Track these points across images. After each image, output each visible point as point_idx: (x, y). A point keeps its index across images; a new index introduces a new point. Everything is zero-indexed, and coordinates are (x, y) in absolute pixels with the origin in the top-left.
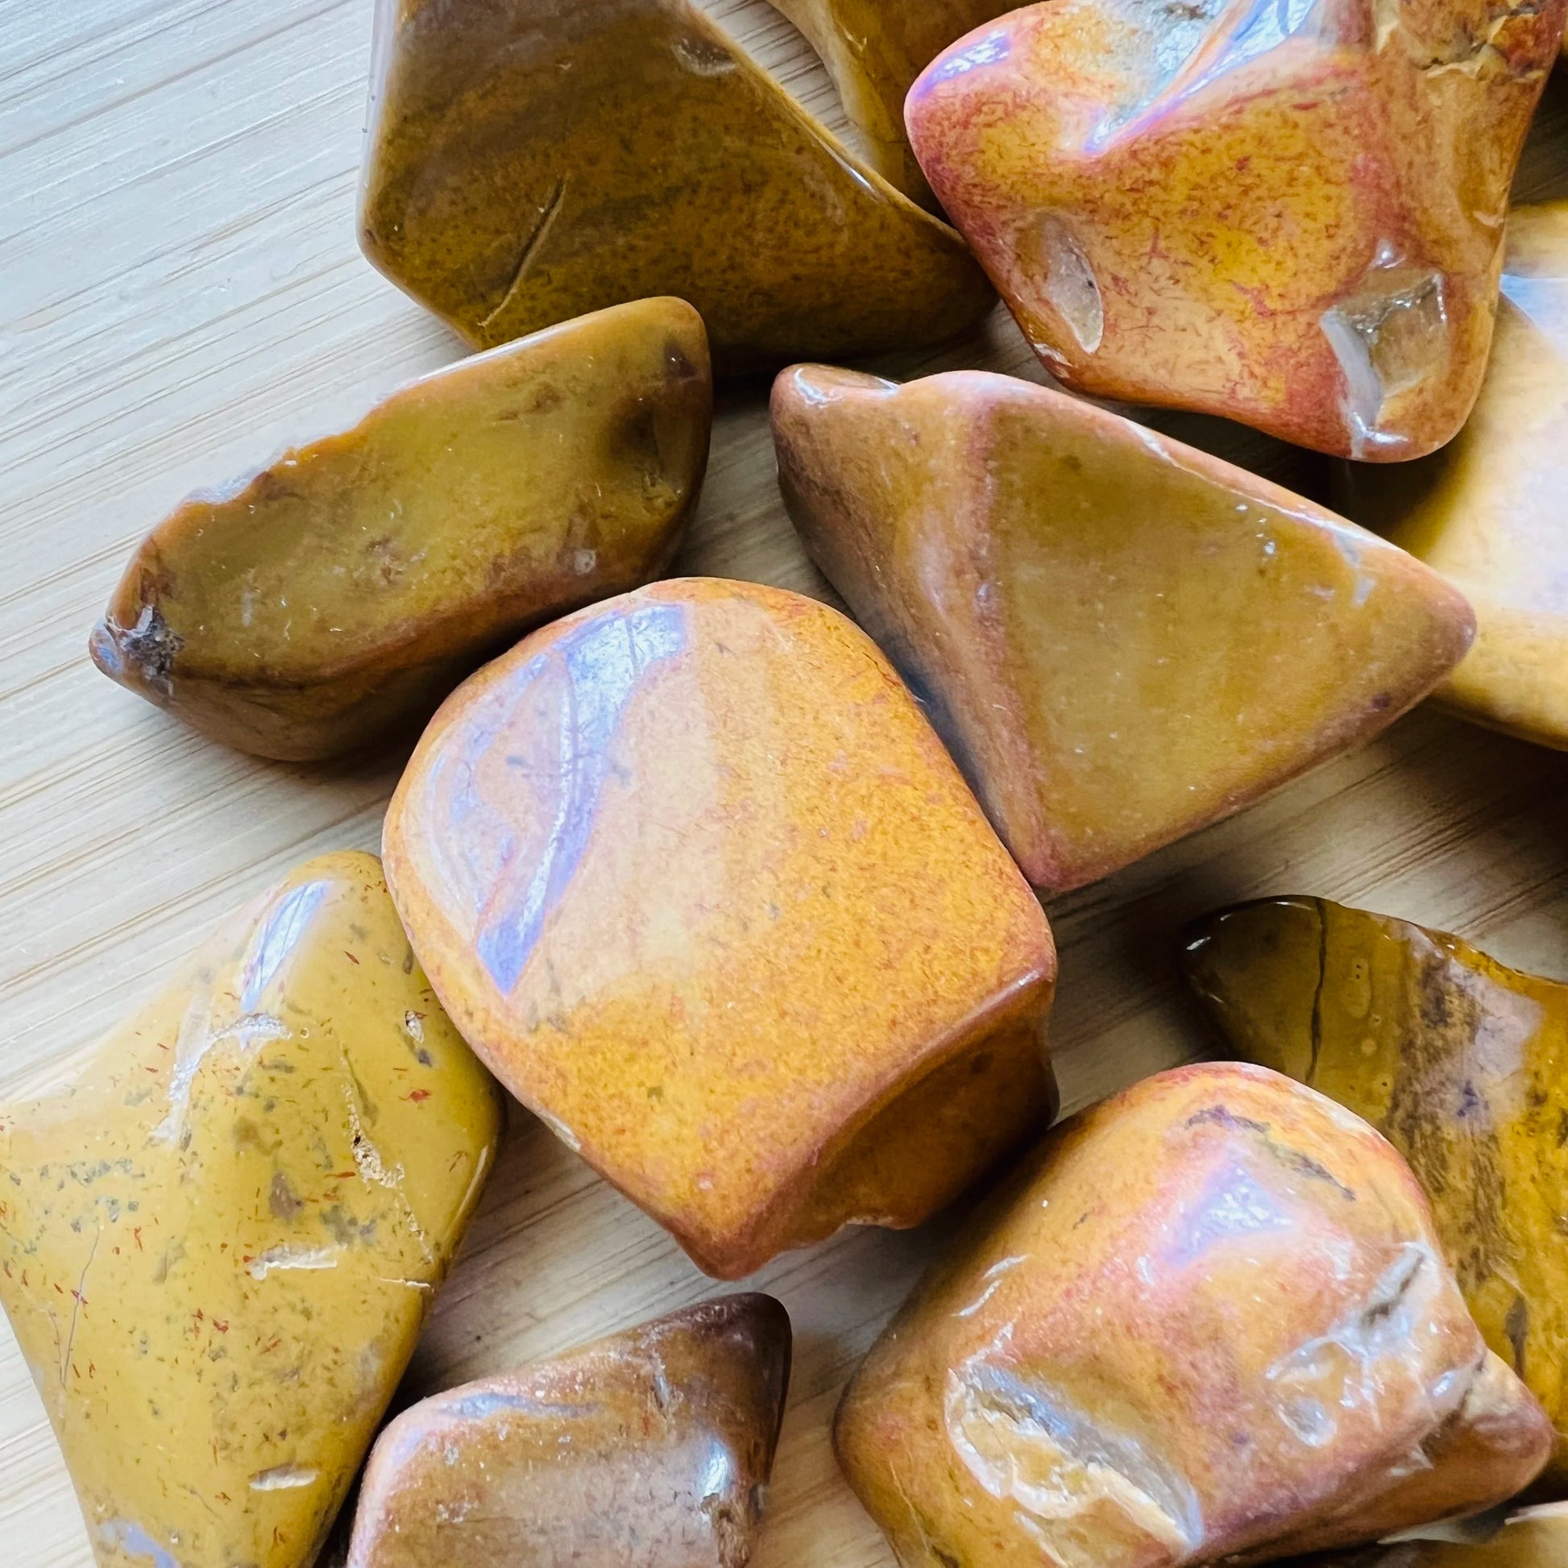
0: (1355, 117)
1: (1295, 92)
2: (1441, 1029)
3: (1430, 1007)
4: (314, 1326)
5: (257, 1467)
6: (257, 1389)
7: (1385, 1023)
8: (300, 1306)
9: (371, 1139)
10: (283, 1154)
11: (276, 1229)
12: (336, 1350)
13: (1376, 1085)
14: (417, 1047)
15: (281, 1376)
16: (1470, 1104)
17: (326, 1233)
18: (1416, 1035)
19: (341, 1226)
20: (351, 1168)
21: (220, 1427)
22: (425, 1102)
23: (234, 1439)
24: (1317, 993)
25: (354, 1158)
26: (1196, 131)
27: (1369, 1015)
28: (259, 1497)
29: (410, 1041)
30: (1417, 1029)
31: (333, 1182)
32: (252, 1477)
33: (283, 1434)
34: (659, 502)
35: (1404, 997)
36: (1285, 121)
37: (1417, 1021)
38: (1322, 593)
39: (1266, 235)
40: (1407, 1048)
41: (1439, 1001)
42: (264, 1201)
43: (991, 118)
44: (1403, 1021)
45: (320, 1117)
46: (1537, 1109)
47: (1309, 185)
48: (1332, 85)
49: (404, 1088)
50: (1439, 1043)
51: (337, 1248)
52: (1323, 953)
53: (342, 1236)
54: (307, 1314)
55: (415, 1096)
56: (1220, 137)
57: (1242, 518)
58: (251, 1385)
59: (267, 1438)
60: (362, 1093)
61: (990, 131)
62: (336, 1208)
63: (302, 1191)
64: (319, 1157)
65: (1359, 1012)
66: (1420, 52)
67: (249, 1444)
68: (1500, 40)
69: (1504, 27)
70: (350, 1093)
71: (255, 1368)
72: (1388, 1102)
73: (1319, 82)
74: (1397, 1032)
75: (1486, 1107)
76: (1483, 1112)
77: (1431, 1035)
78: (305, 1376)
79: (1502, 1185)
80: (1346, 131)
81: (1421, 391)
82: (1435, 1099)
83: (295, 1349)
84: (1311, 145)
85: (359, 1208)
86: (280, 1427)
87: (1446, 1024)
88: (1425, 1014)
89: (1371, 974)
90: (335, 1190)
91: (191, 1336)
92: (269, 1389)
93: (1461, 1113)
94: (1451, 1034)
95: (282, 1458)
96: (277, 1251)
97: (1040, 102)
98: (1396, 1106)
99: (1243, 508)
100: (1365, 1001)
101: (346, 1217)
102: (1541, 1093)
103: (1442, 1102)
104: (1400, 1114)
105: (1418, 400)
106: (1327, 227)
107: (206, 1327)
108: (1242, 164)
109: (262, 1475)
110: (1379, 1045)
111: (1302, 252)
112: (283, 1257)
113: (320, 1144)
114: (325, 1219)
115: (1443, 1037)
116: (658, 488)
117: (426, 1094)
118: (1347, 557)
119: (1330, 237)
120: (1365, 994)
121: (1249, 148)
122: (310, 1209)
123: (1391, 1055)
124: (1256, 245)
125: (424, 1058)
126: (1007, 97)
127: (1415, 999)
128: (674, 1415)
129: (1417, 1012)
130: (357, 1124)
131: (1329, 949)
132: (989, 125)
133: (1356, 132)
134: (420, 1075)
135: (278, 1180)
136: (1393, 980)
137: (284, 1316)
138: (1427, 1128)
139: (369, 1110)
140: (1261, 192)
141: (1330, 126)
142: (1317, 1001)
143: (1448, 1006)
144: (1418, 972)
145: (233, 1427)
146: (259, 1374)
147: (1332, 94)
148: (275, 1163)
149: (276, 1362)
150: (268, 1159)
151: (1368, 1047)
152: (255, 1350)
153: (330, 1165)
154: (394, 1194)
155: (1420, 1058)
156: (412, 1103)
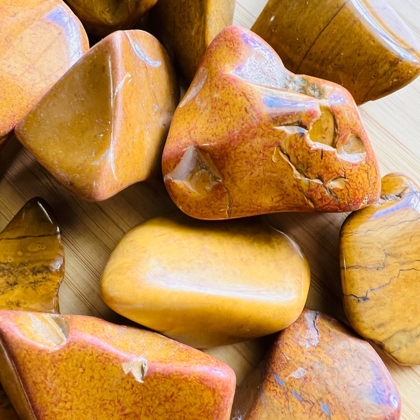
0: (247, 125)
1: (250, 106)
3: (37, 270)
13: (9, 258)
16: (11, 285)
18: (27, 266)
24: (32, 236)
26: (233, 89)
27: (29, 252)
30: (29, 267)
34: (104, 16)
35: (38, 261)
36: (241, 107)
37: (31, 266)
38: (93, 154)
39: (210, 121)
40: (23, 264)
41: (39, 272)
43: (229, 45)
46: (15, 304)
47: (225, 122)
48: (254, 114)
52: (43, 236)
56: (233, 95)
57: (107, 124)
61: (225, 47)
65: (29, 249)
66: (285, 146)
68: (313, 184)
69: (319, 184)
72: (5, 262)
73: (255, 110)
74: (26, 261)
75: (12, 290)
76: (9, 289)
80: (243, 125)
81: (190, 192)
82: (10, 275)
84: (236, 117)
87: (33, 274)
88: (34, 268)
89: (42, 250)
93: (8, 283)
94: (30, 276)
97: (237, 55)
98: (5, 264)
99: (110, 123)
100: (33, 250)
102: (20, 305)
103: (10, 277)
105: (187, 192)
106: (215, 134)
108: (227, 104)
110: (21, 256)
111: (207, 131)
115: (29, 274)
116: (107, 14)
118: (104, 155)
119: (213, 135)
121: (231, 103)
123: (19, 260)
124: (206, 120)
126: (236, 46)
127: (38, 265)
129: (34, 265)
131: (46, 238)
132: (227, 46)
133: (243, 127)
136: (41, 257)
140: (220, 113)
141: (243, 120)
142: (29, 236)
143: (38, 274)
144: (46, 264)
147: (252, 115)
151: (20, 253)
155: (20, 269)
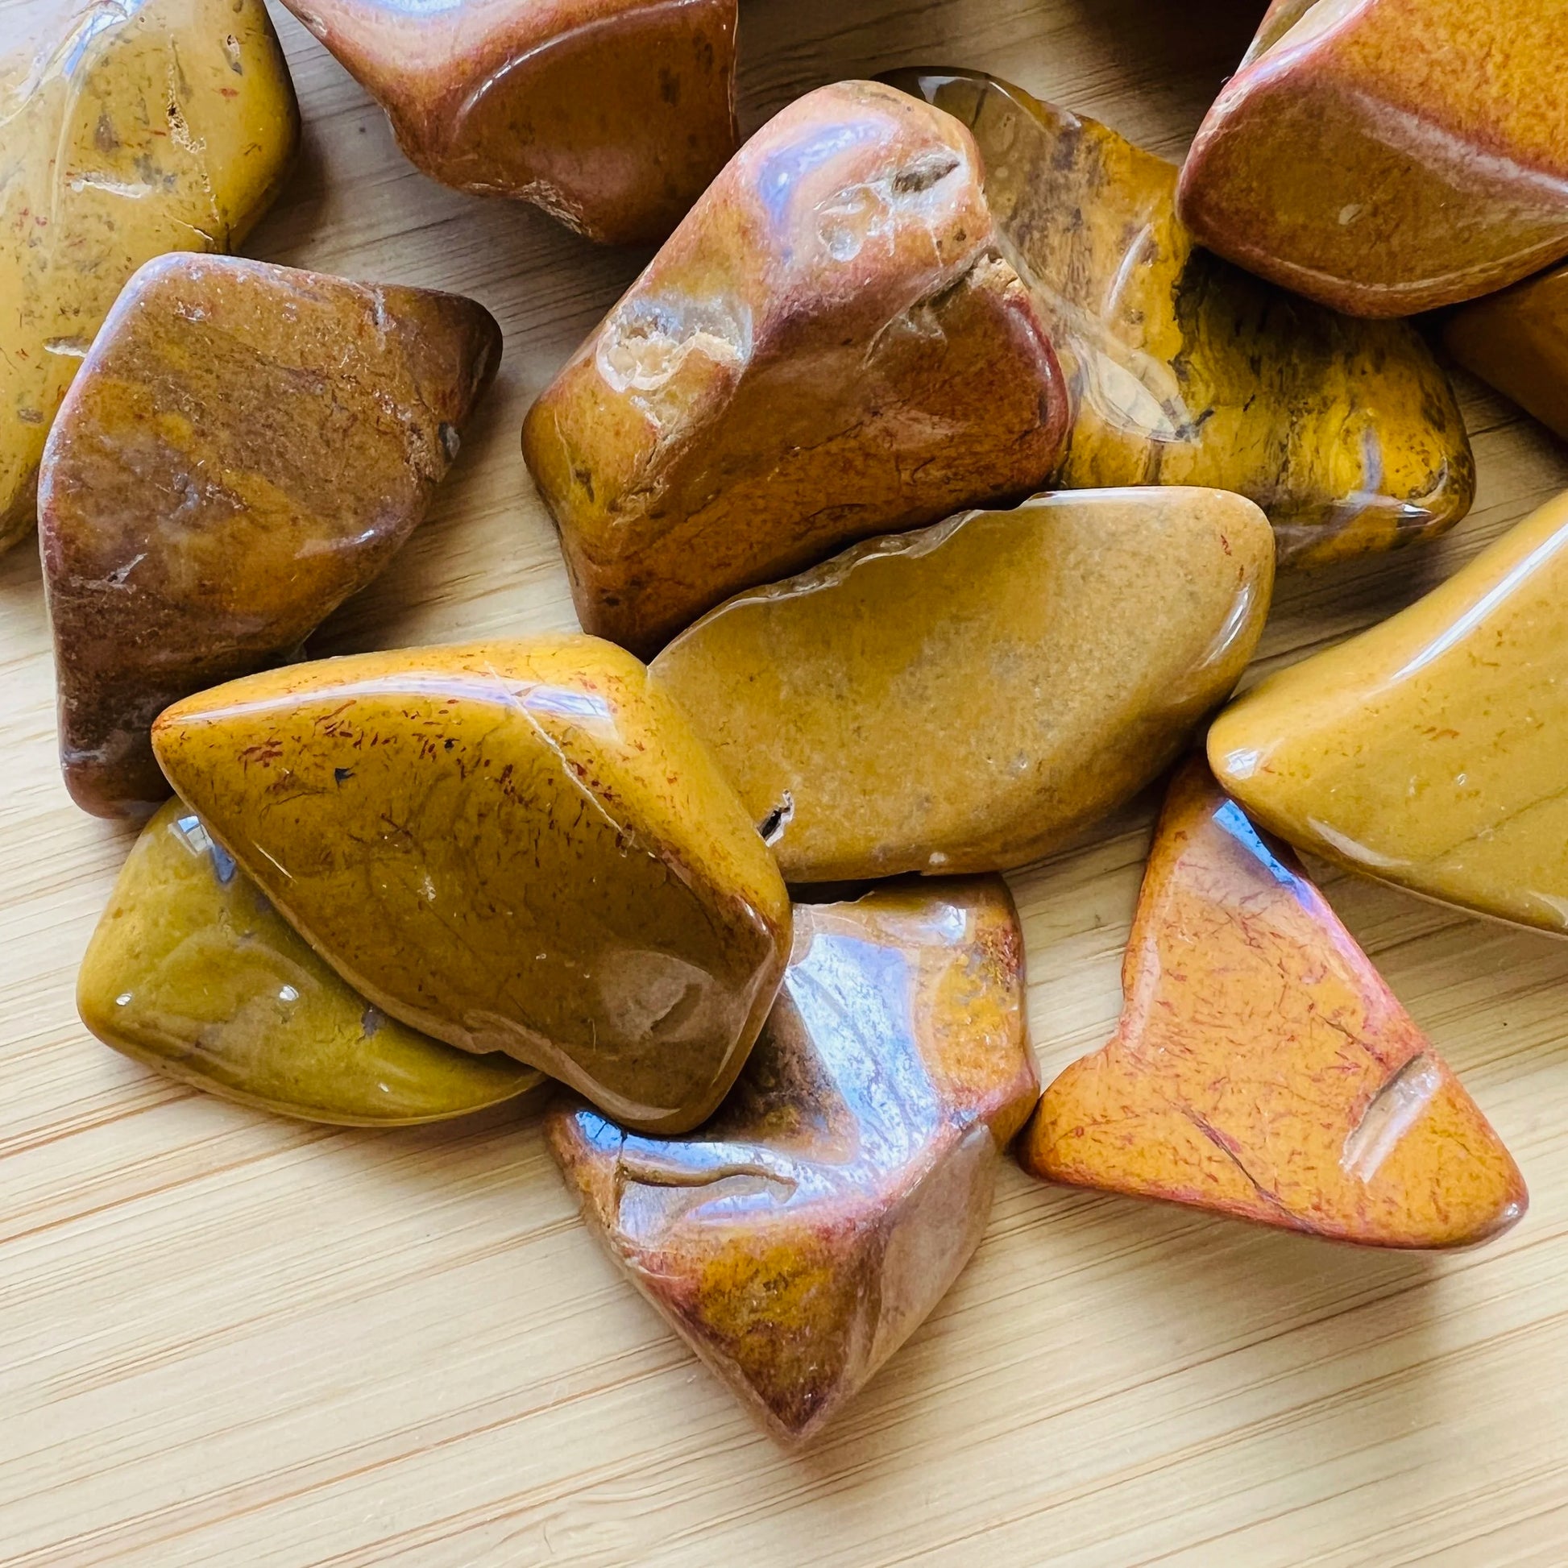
2: (1066, 172)
4: (115, 236)
5: (52, 334)
6: (60, 274)
7: (1020, 160)
8: (105, 218)
9: (184, 113)
10: (112, 102)
11: (97, 158)
12: (129, 259)
14: (234, 61)
15: (81, 267)
17: (137, 173)
19: (148, 171)
20: (164, 130)
21: (27, 299)
22: (232, 99)
23: (37, 308)
25: (167, 123)
28: (50, 358)
29: (228, 55)
31: (147, 136)
32: (48, 341)
33: (77, 312)
42: (90, 133)
44: (1035, 161)
45: (145, 83)
49: (216, 83)
50: (1062, 181)
51: (143, 186)
53: (147, 178)
54: (111, 226)
55: (224, 91)
58: (58, 268)
59: (63, 312)
60: (182, 77)
62: (146, 157)
63: (123, 136)
64: (139, 113)
67: (48, 313)
70: (171, 73)
71: (64, 256)
77: (1057, 174)
78: (101, 271)
79: (1089, 282)
83: (95, 250)
85: (165, 161)
86: (75, 306)
90: (148, 142)
91: (17, 229)
92: (71, 274)
95: (73, 330)
96: (94, 174)
101: (153, 164)
104: (1015, 224)
107: (29, 222)
109: (56, 341)
112: (98, 180)
113: (142, 103)
114: (136, 162)
117: (234, 93)
120: (1009, 137)
122: (127, 152)
125: (237, 68)
128: (386, 334)
130: (175, 97)
134: (231, 79)
135: (103, 120)
137: (91, 223)
138: (1036, 235)
139: (186, 91)
145: (38, 299)
146: (65, 261)
148: (104, 107)
149: (80, 255)
150: (100, 102)
152: (67, 243)
153: (147, 123)
154: (195, 160)
156: (223, 98)
